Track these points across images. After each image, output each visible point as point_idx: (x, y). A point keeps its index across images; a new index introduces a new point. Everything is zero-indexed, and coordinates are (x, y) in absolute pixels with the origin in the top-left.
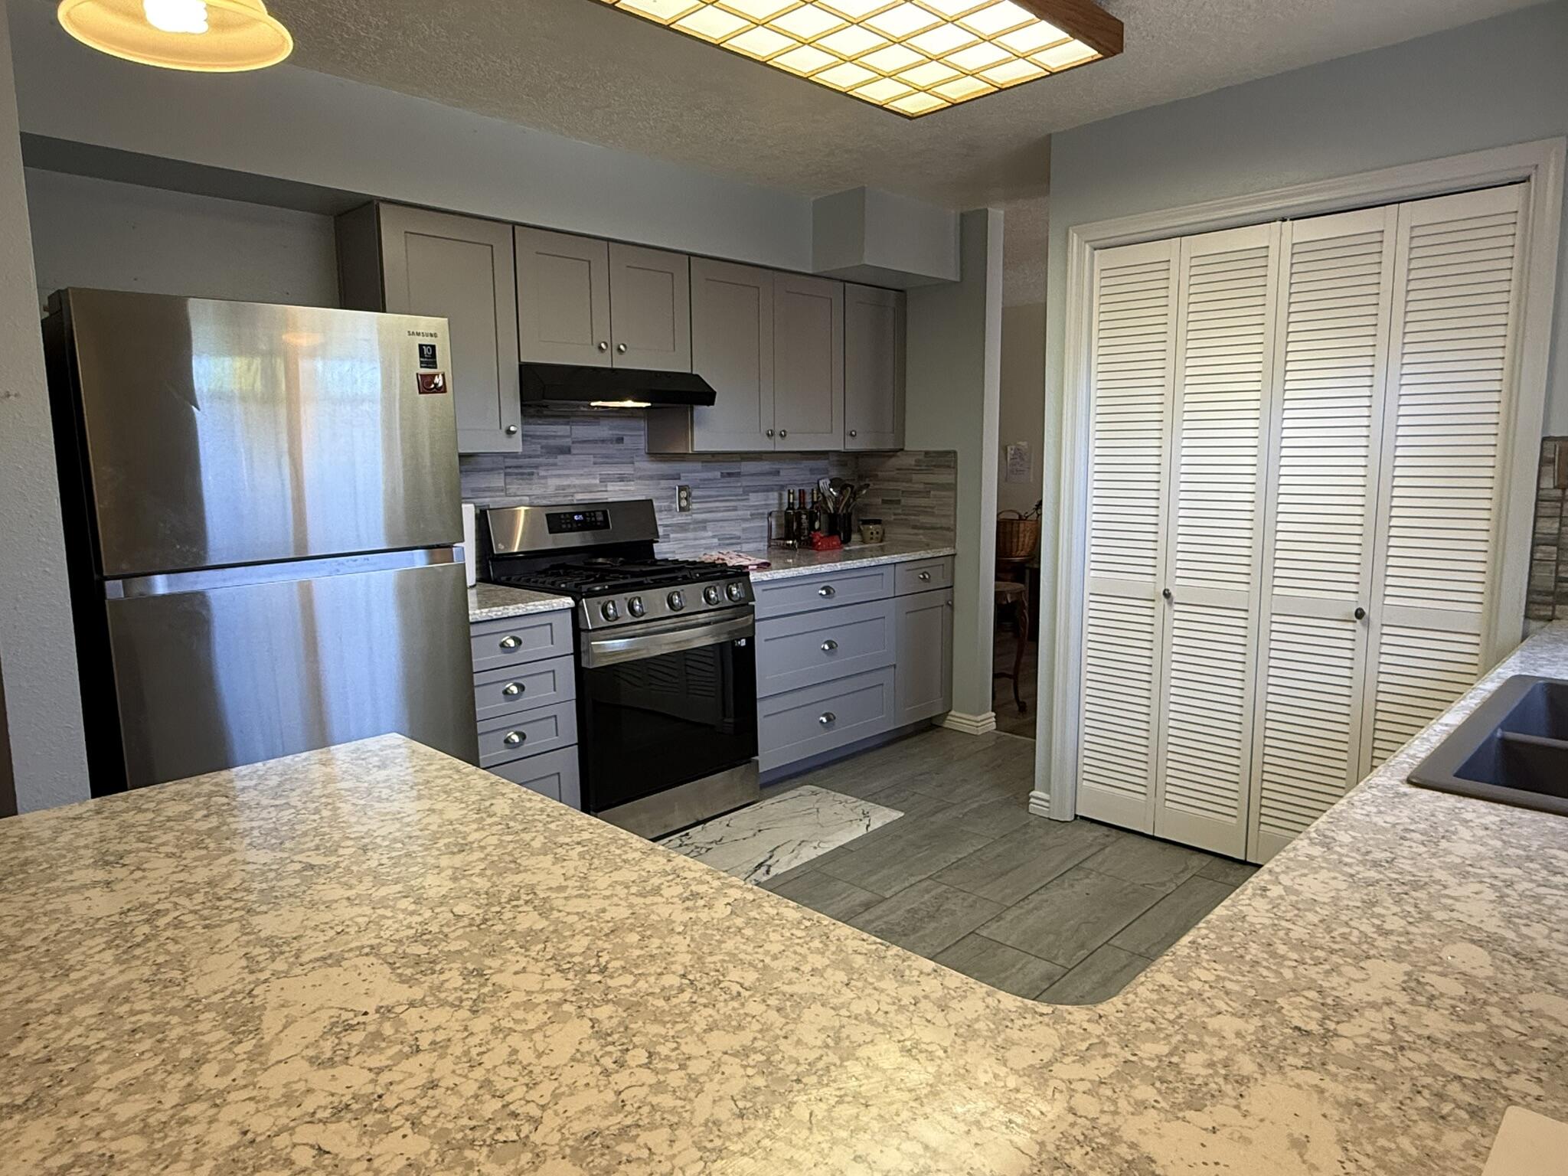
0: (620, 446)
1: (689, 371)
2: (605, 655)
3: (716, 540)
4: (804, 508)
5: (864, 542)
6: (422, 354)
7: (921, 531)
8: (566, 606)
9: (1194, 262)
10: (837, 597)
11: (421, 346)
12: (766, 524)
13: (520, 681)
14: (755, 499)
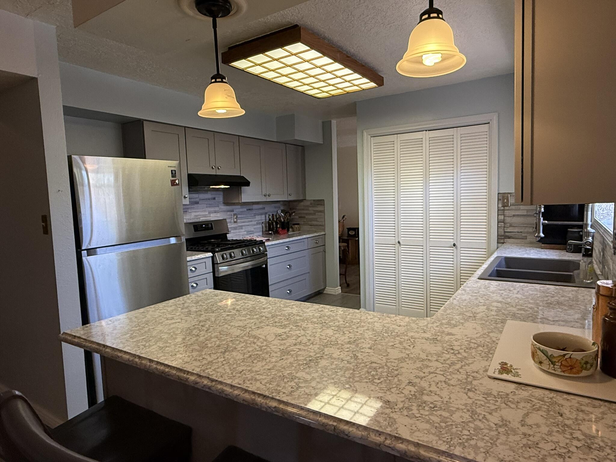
0: (214, 201)
1: (239, 175)
2: (223, 272)
3: (245, 233)
4: (274, 220)
5: (293, 231)
6: (172, 173)
7: (313, 227)
8: (210, 256)
9: (401, 142)
10: (291, 249)
11: (172, 171)
12: (261, 226)
13: (197, 282)
14: (258, 218)
